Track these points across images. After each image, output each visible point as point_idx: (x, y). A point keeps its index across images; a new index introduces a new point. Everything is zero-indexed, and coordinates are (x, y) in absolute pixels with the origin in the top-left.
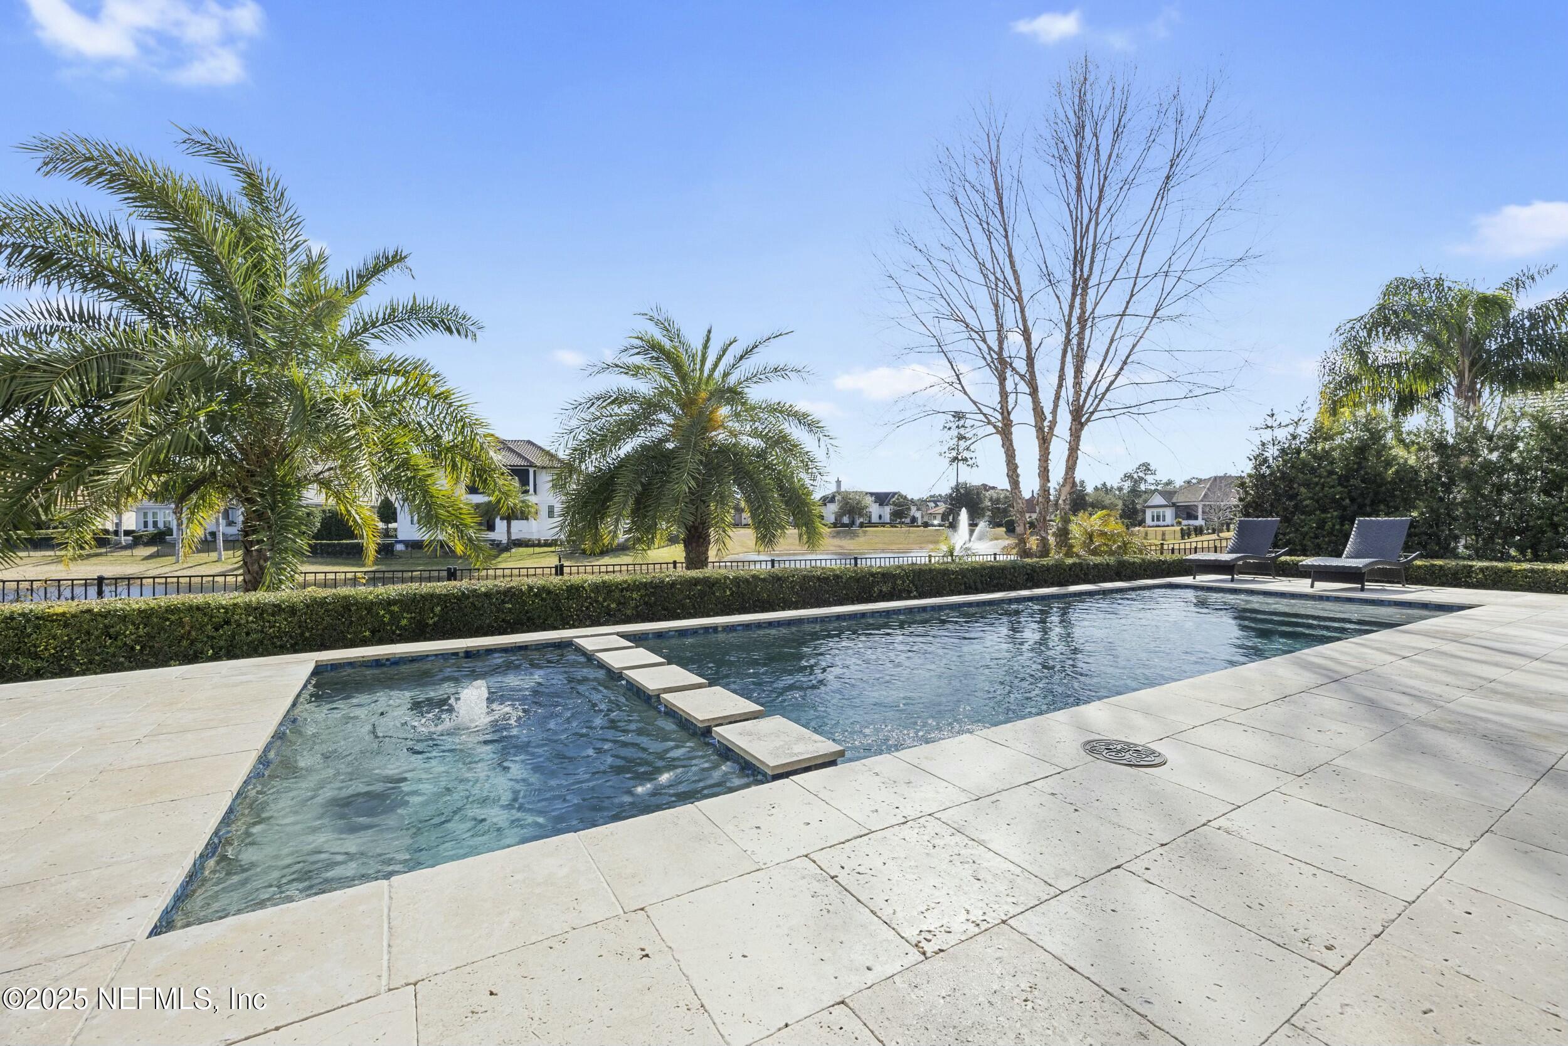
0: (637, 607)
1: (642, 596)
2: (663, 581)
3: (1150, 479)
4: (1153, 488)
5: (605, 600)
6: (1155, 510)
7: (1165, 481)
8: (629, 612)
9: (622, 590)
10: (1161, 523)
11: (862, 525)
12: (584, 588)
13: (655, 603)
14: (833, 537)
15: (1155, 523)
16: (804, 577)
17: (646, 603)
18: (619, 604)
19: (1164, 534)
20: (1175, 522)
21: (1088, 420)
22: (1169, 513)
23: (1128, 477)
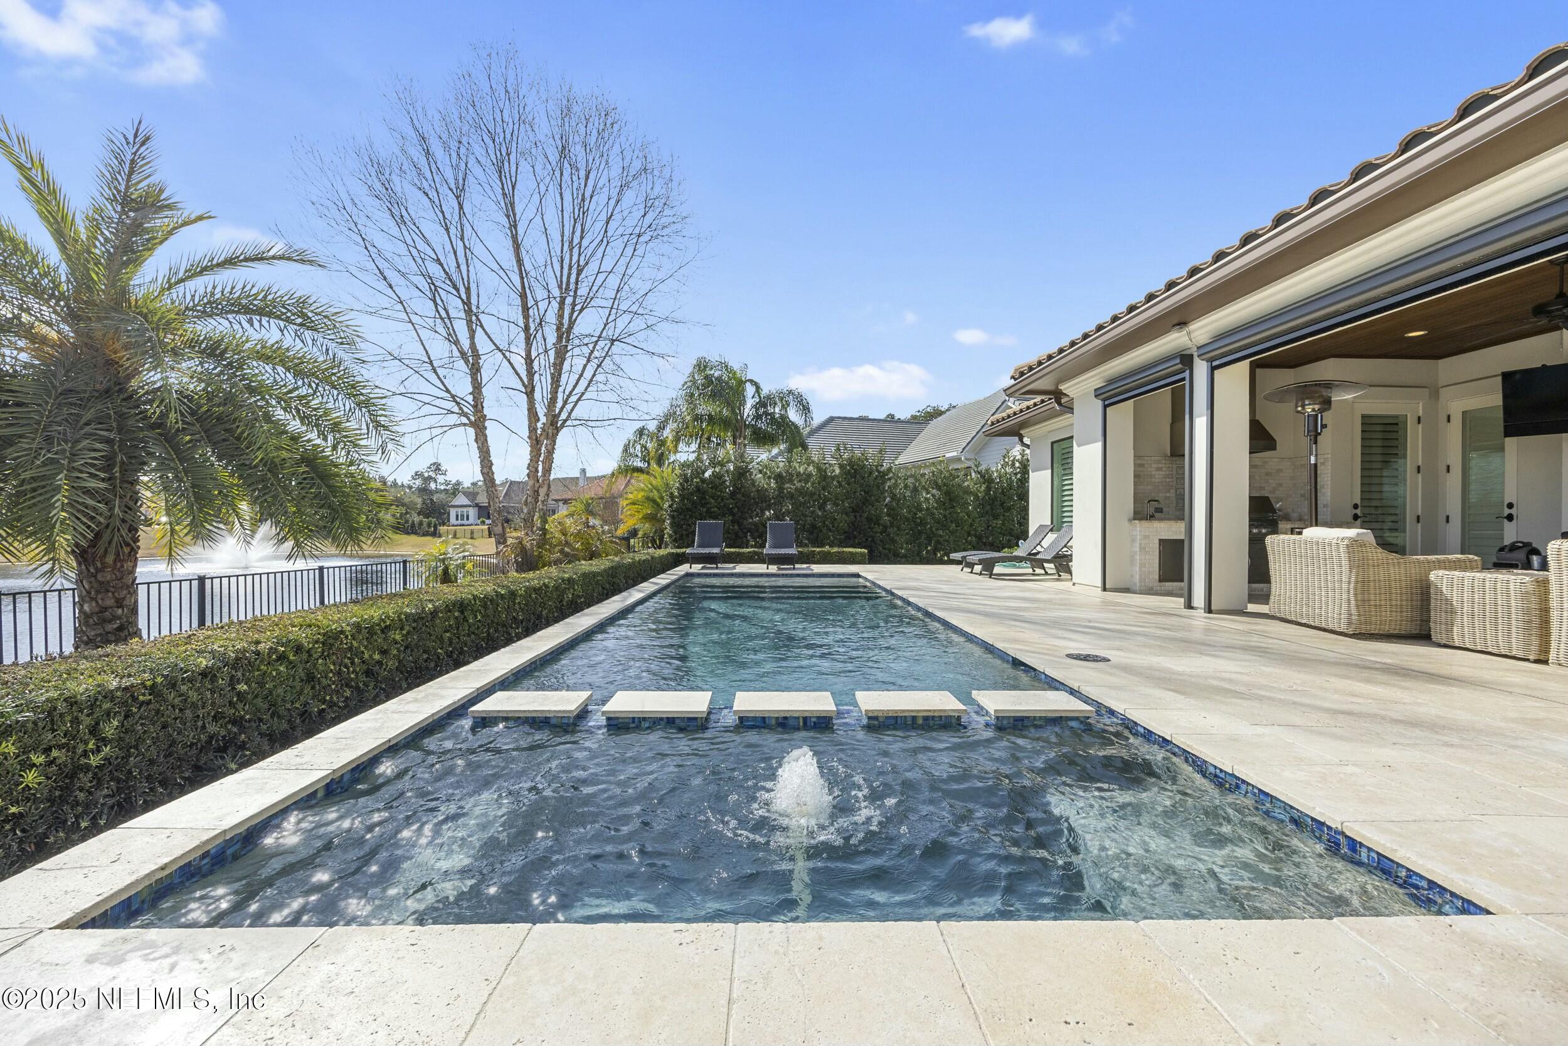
3: (441, 479)
4: (442, 487)
6: (460, 510)
7: (454, 482)
10: (465, 522)
15: (459, 522)
19: (472, 532)
20: (479, 522)
21: (563, 426)
22: (472, 512)
23: (418, 475)
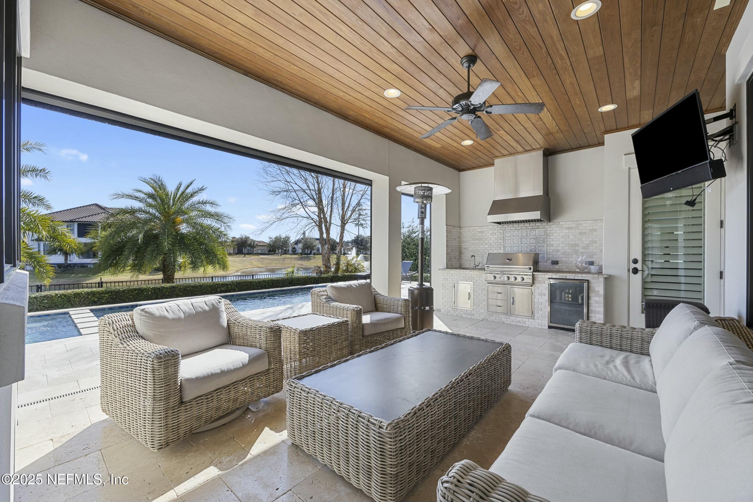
0: (107, 299)
1: (109, 295)
2: (119, 290)
5: (92, 298)
8: (103, 301)
9: (100, 294)
12: (82, 294)
13: (116, 298)
14: (299, 260)
16: (186, 286)
17: (111, 298)
18: (99, 298)
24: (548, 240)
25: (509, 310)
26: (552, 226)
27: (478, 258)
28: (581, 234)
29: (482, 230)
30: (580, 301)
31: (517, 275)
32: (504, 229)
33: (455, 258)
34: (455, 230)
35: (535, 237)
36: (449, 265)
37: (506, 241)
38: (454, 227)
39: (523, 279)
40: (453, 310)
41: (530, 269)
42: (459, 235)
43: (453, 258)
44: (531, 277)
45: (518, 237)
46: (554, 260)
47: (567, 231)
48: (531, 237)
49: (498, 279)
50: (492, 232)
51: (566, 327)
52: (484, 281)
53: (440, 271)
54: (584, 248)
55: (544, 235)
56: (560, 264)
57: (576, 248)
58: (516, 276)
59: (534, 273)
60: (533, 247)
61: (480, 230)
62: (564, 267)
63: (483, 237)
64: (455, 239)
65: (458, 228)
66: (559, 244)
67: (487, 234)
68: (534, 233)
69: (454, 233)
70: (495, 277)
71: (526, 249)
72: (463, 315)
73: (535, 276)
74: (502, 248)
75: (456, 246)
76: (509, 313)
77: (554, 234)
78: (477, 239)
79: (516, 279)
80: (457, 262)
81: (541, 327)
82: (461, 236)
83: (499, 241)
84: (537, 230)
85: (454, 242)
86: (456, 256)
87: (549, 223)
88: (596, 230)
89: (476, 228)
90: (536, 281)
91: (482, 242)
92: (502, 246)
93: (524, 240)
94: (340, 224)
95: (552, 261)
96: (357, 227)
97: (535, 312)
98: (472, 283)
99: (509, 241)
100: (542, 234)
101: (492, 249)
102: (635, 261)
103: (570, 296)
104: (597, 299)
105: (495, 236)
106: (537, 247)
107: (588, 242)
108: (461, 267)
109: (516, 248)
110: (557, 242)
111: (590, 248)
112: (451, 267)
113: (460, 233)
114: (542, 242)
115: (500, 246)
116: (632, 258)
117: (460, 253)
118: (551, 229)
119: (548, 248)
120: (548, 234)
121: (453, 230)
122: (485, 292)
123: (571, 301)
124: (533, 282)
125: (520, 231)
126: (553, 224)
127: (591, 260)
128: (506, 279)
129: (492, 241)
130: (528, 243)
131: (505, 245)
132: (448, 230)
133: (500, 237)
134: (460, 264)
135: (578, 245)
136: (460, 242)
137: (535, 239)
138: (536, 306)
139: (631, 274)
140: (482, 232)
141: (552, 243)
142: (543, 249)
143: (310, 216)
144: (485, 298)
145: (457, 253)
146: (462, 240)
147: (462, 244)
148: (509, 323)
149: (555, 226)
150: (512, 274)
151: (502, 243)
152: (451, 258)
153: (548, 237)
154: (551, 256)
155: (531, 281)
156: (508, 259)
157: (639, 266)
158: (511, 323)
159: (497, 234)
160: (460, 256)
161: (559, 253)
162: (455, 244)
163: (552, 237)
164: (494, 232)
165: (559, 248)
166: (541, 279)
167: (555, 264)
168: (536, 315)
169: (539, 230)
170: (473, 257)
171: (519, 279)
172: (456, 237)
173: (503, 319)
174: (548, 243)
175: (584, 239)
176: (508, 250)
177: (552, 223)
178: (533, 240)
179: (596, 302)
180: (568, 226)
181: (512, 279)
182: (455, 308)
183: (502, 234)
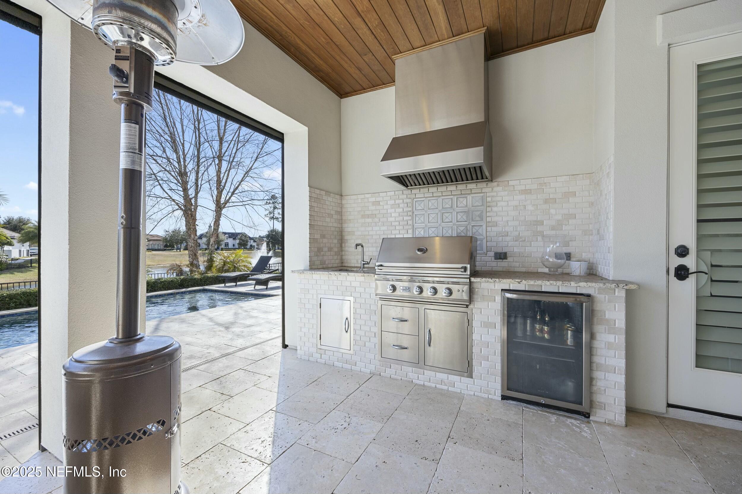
11: (222, 250)
21: (224, 207)
24: (488, 214)
25: (422, 358)
26: (495, 189)
27: (371, 249)
28: (546, 201)
29: (378, 199)
30: (570, 341)
31: (439, 282)
32: (413, 196)
33: (330, 249)
34: (330, 199)
35: (466, 209)
36: (318, 263)
37: (417, 219)
38: (328, 193)
39: (450, 292)
40: (319, 351)
41: (465, 269)
42: (339, 210)
43: (326, 249)
44: (466, 288)
45: (437, 211)
46: (499, 250)
47: (523, 197)
48: (458, 210)
49: (399, 292)
50: (392, 202)
51: (543, 401)
52: (373, 296)
53: (296, 274)
54: (553, 228)
55: (483, 205)
56: (509, 259)
57: (539, 228)
58: (435, 285)
59: (473, 279)
60: (462, 228)
61: (373, 199)
62: (517, 264)
63: (378, 212)
64: (330, 216)
65: (338, 197)
66: (507, 221)
67: (385, 207)
68: (465, 202)
69: (327, 203)
70: (394, 288)
71: (450, 232)
72: (336, 364)
73: (475, 286)
74: (410, 231)
75: (333, 229)
76: (422, 363)
77: (500, 204)
78: (368, 216)
79: (435, 291)
80: (336, 257)
81: (486, 396)
82: (344, 210)
83: (405, 218)
84: (470, 197)
85: (328, 220)
86: (332, 245)
87: (490, 184)
88: (574, 194)
89: (367, 196)
90: (475, 296)
91: (376, 220)
92: (410, 227)
93: (447, 215)
94: (214, 209)
95: (496, 254)
96: (272, 221)
97: (474, 363)
98: (352, 299)
99: (422, 219)
100: (477, 204)
101: (394, 232)
102: (682, 252)
103: (546, 328)
104: (611, 338)
105: (399, 210)
106: (469, 227)
107: (559, 217)
108: (343, 268)
109: (433, 229)
110: (505, 219)
111: (564, 227)
112: (321, 267)
113: (341, 206)
114: (478, 219)
115: (407, 227)
116: (675, 244)
117: (342, 241)
118: (495, 194)
119: (489, 229)
120: (488, 204)
121: (325, 198)
122: (377, 318)
123: (548, 341)
124: (471, 299)
125: (440, 200)
126: (498, 185)
127: (565, 250)
128: (415, 292)
129: (393, 219)
130: (455, 221)
131: (416, 225)
132: (314, 195)
133: (407, 212)
134: (342, 259)
135: (541, 223)
136: (341, 221)
137: (467, 213)
138: (475, 350)
139: (673, 279)
140: (377, 203)
141: (495, 219)
142: (480, 231)
143: (170, 196)
144: (376, 330)
145: (335, 241)
146: (344, 218)
147: (345, 225)
148: (422, 383)
149: (500, 188)
150: (428, 282)
151: (410, 222)
152: (320, 250)
153: (489, 209)
154: (495, 244)
155: (465, 297)
156: (419, 250)
157: (690, 261)
158: (426, 384)
159: (401, 206)
160: (341, 246)
161: (508, 239)
162: (331, 225)
163: (495, 209)
164: (397, 202)
165: (507, 229)
166: (486, 293)
167: (500, 258)
168: (477, 369)
169: (472, 197)
170: (359, 247)
171: (442, 292)
172: (333, 212)
173: (410, 375)
174: (489, 219)
175: (553, 211)
176: (420, 233)
177: (495, 184)
178: (462, 214)
179: (609, 346)
180: (523, 188)
181: (427, 293)
182: (323, 347)
183: (410, 205)
